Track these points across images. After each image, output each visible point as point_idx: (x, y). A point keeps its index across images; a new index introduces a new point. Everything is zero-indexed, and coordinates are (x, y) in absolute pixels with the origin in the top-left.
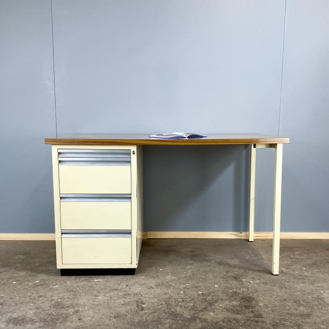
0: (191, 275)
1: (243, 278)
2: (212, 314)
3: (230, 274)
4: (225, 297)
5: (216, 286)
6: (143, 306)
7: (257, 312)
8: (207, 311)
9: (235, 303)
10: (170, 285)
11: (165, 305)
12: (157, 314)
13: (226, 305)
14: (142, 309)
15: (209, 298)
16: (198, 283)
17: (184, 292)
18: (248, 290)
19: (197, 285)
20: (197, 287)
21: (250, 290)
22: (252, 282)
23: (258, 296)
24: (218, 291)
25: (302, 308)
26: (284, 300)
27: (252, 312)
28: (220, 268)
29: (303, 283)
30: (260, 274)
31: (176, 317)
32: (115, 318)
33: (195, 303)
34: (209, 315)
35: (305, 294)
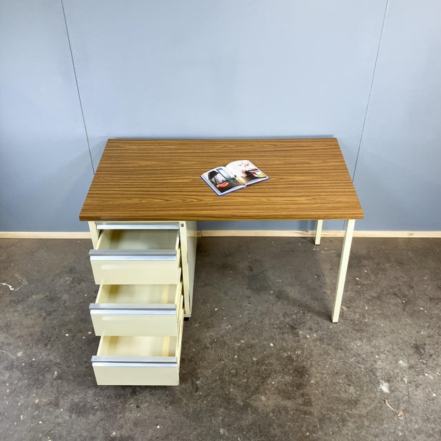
0: (247, 321)
1: (300, 329)
2: (263, 398)
3: (288, 320)
4: (278, 368)
5: (272, 345)
6: (198, 382)
7: (307, 395)
8: (258, 393)
9: (288, 378)
10: (225, 342)
11: (219, 382)
12: (211, 397)
13: (279, 382)
14: (197, 389)
15: (263, 368)
16: (253, 339)
17: (238, 356)
18: (303, 352)
19: (253, 342)
20: (252, 346)
21: (305, 353)
22: (308, 337)
23: (312, 366)
24: (272, 355)
25: (352, 389)
26: (337, 373)
27: (303, 395)
28: (278, 308)
29: (361, 339)
30: (319, 319)
31: (229, 403)
32: (171, 405)
33: (248, 378)
34: (261, 401)
35: (358, 362)
